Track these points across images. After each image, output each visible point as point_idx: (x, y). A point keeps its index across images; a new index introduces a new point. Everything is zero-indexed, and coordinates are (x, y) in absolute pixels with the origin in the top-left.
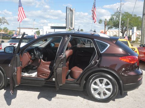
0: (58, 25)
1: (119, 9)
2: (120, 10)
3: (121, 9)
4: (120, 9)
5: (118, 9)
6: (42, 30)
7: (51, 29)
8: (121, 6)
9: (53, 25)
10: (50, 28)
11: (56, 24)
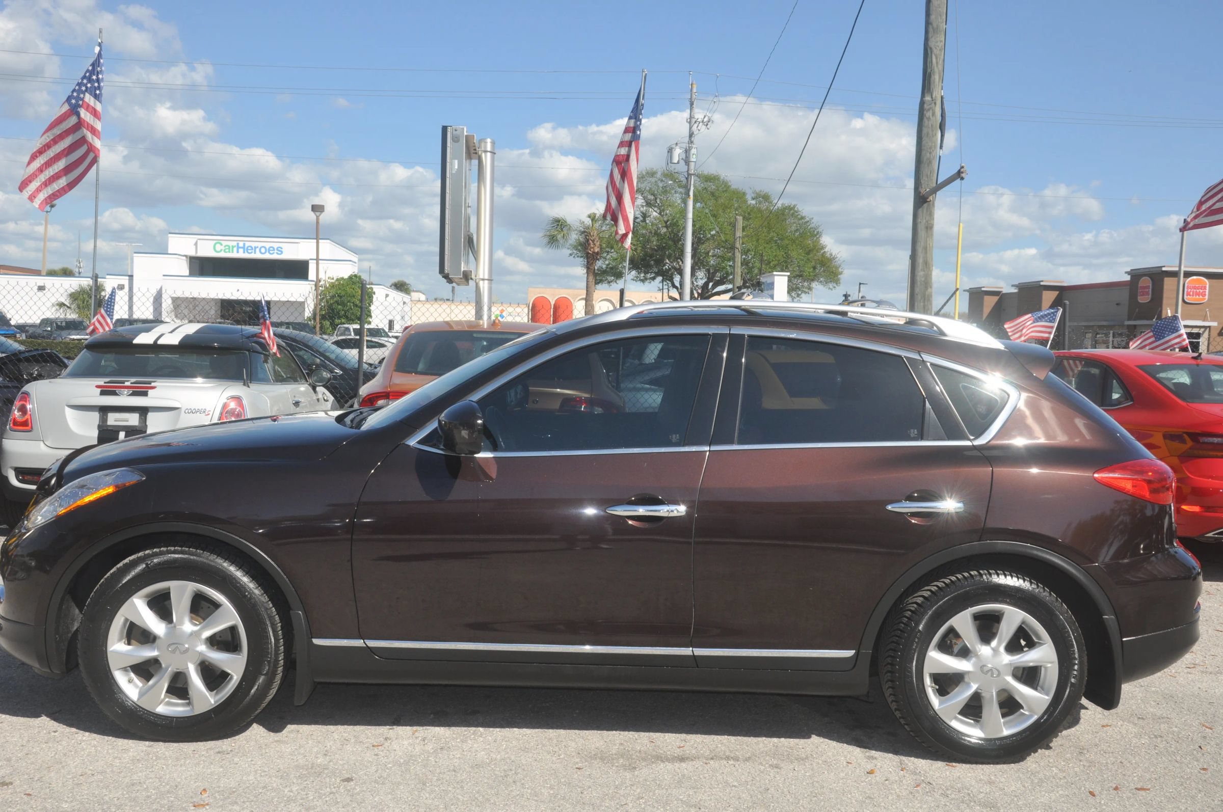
0: (246, 249)
1: (678, 153)
2: (687, 162)
3: (693, 151)
4: (687, 151)
5: (670, 151)
6: (125, 281)
7: (192, 273)
8: (691, 135)
9: (208, 249)
10: (183, 268)
11: (231, 241)
